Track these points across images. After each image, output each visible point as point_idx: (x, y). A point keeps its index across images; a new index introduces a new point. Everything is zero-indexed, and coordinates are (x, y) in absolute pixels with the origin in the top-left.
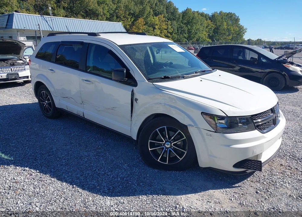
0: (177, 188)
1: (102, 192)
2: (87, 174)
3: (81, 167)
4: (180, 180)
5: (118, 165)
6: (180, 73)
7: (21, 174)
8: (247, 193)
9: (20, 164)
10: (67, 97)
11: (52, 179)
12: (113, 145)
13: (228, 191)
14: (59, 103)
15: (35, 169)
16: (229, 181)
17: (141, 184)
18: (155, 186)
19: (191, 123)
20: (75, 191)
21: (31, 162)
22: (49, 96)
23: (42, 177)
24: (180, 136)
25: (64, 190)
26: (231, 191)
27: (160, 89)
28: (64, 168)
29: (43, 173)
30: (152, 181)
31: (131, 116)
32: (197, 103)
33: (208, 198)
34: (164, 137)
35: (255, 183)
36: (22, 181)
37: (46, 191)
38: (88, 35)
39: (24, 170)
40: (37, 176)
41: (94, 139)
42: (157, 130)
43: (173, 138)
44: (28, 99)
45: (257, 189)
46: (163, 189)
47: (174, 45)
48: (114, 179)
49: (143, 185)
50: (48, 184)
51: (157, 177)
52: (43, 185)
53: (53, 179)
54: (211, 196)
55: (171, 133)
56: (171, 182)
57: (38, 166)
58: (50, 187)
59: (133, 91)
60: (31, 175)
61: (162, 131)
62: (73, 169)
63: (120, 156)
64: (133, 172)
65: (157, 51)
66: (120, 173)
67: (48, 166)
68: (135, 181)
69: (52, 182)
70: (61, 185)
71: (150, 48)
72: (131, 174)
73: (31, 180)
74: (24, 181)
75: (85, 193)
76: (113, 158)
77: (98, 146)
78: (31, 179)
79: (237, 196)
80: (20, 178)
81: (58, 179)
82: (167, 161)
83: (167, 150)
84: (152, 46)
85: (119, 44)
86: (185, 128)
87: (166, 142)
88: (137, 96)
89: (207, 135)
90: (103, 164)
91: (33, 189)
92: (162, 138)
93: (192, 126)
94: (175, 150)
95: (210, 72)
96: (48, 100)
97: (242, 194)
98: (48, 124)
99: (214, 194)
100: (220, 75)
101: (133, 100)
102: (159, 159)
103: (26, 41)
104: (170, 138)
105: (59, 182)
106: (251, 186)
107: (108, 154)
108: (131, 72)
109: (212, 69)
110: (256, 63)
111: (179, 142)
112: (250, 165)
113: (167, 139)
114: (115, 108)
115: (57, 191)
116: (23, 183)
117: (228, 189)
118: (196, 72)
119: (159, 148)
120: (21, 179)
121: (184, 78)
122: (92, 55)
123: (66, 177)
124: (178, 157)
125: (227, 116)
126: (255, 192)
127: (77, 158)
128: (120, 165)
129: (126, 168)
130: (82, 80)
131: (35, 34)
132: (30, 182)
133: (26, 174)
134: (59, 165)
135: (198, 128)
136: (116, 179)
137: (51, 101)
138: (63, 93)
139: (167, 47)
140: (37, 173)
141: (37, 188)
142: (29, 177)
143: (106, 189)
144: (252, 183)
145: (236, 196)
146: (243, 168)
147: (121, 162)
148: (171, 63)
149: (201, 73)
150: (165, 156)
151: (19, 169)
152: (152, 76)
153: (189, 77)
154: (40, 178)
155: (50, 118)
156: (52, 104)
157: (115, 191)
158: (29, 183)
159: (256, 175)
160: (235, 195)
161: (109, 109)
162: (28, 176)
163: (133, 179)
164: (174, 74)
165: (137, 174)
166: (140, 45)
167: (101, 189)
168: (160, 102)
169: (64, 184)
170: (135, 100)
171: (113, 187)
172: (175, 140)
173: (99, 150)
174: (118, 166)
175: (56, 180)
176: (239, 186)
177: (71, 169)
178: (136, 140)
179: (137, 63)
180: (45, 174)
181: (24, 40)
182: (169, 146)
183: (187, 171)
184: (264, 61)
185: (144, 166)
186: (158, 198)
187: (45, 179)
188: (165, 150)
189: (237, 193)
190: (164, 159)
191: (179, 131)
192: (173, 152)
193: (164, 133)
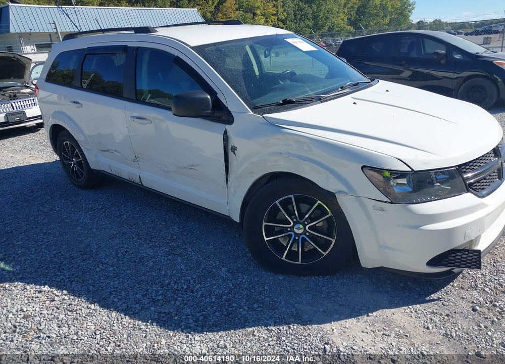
0: (322, 309)
1: (183, 327)
2: (154, 292)
3: (143, 278)
4: (327, 293)
5: (210, 270)
6: (312, 90)
7: (35, 299)
8: (455, 312)
9: (32, 280)
10: (108, 150)
11: (90, 305)
12: (198, 232)
13: (419, 310)
14: (96, 161)
15: (60, 288)
16: (418, 289)
17: (255, 306)
18: (282, 308)
19: (343, 188)
20: (134, 328)
21: (53, 274)
22: (77, 150)
23: (73, 303)
24: (320, 211)
25: (114, 328)
26: (425, 310)
27: (276, 126)
28: (112, 283)
29: (75, 296)
30: (276, 299)
31: (227, 179)
32: (352, 147)
33: (383, 326)
34: (291, 214)
35: (467, 290)
36: (37, 314)
37: (80, 332)
38: (135, 33)
39: (40, 292)
40: (64, 301)
41: (163, 223)
42: (277, 202)
43: (307, 215)
44: (44, 155)
45: (473, 302)
46: (297, 313)
47: (295, 40)
48: (205, 299)
49: (260, 309)
50: (84, 317)
51: (283, 291)
52: (74, 319)
53: (93, 306)
54: (388, 323)
55: (304, 207)
56: (311, 298)
57: (65, 281)
58: (88, 322)
59: (225, 133)
60: (53, 301)
61: (286, 204)
62: (128, 284)
63: (212, 253)
64: (238, 282)
65: (265, 53)
66: (215, 287)
67: (83, 281)
68: (244, 300)
69: (91, 311)
70: (108, 317)
71: (251, 47)
72: (235, 287)
73: (53, 310)
74: (41, 314)
75: (152, 331)
76: (199, 257)
77: (172, 236)
78: (52, 308)
79: (439, 319)
80: (34, 307)
81: (102, 306)
82: (300, 259)
83: (299, 239)
84: (255, 43)
85: (193, 45)
86: (329, 197)
87: (295, 223)
88: (233, 141)
89: (375, 208)
90: (182, 269)
91: (57, 329)
92: (287, 216)
93: (345, 193)
94: (313, 238)
95: (367, 85)
96: (77, 156)
97: (447, 315)
98: (80, 199)
99: (394, 317)
100: (387, 91)
101: (228, 150)
102: (284, 256)
103: (35, 53)
104: (302, 216)
105: (104, 312)
106: (462, 298)
107: (190, 250)
108: (220, 96)
109: (370, 79)
110: (443, 62)
111: (319, 223)
112: (460, 259)
113: (296, 218)
114: (195, 166)
115: (101, 329)
116: (38, 318)
117: (418, 306)
118: (342, 88)
119: (283, 235)
120: (35, 310)
121: (320, 100)
122: (145, 68)
123: (116, 300)
124: (320, 250)
125: (413, 170)
126: (471, 310)
127: (135, 262)
128: (214, 270)
129: (224, 275)
130: (131, 117)
131: (50, 40)
132: (51, 314)
133: (44, 298)
134: (102, 278)
135: (358, 197)
136: (208, 300)
137: (81, 159)
138: (100, 143)
139: (283, 44)
140: (64, 297)
141: (65, 327)
142: (49, 304)
143: (190, 320)
144: (462, 291)
145: (437, 321)
146: (446, 265)
147: (214, 265)
148: (293, 74)
149: (351, 88)
150: (294, 248)
151: (31, 289)
152: (260, 101)
153: (329, 98)
154: (69, 305)
155: (84, 187)
156: (83, 163)
157: (208, 323)
158: (50, 317)
159: (467, 274)
160: (434, 319)
161: (185, 167)
162: (48, 302)
163: (241, 297)
164: (302, 93)
165: (246, 286)
166: (233, 44)
167: (182, 321)
168: (280, 151)
169: (114, 314)
170: (232, 150)
171: (205, 316)
172: (311, 219)
173: (173, 243)
174: (210, 272)
175: (98, 308)
176: (439, 299)
177: (125, 285)
178: (238, 221)
179: (230, 77)
180: (79, 297)
181: (33, 51)
182: (301, 231)
183: (337, 275)
184: (458, 57)
185: (257, 269)
186: (288, 332)
187: (78, 308)
188: (294, 238)
189: (436, 313)
190: (292, 255)
191: (319, 202)
192: (310, 241)
193: (290, 207)
